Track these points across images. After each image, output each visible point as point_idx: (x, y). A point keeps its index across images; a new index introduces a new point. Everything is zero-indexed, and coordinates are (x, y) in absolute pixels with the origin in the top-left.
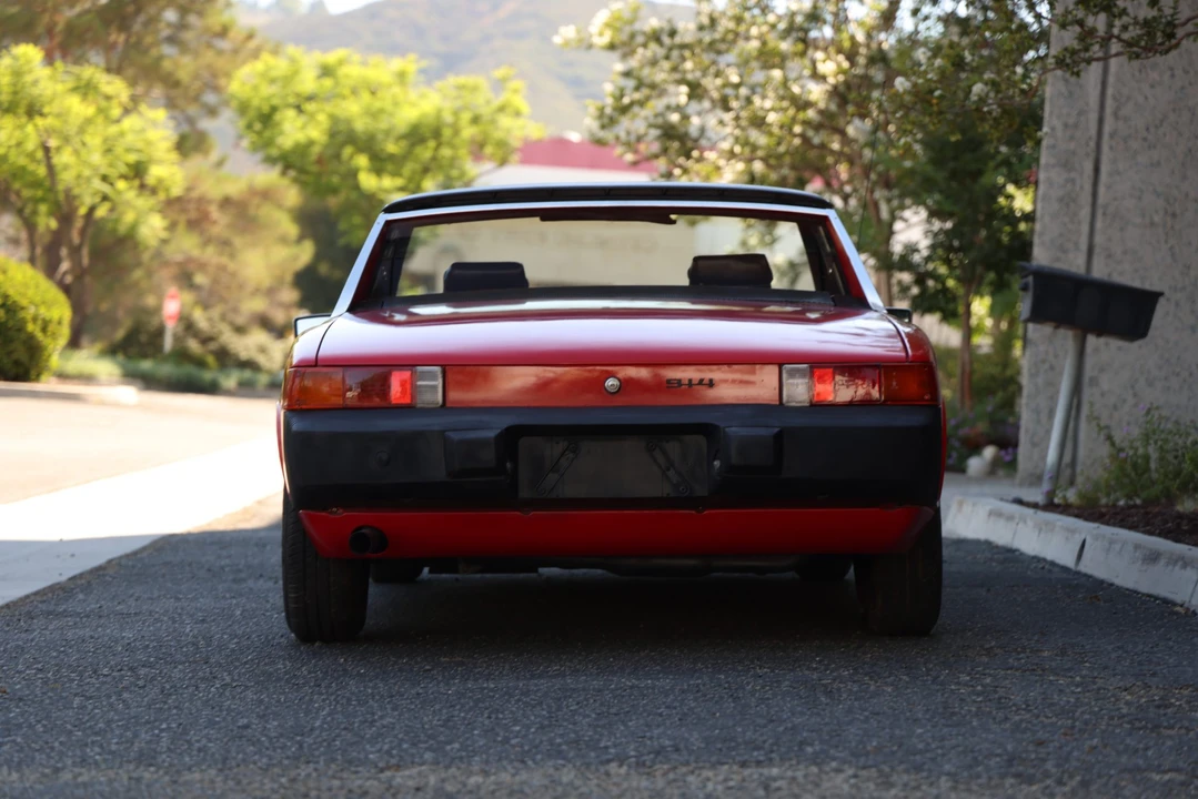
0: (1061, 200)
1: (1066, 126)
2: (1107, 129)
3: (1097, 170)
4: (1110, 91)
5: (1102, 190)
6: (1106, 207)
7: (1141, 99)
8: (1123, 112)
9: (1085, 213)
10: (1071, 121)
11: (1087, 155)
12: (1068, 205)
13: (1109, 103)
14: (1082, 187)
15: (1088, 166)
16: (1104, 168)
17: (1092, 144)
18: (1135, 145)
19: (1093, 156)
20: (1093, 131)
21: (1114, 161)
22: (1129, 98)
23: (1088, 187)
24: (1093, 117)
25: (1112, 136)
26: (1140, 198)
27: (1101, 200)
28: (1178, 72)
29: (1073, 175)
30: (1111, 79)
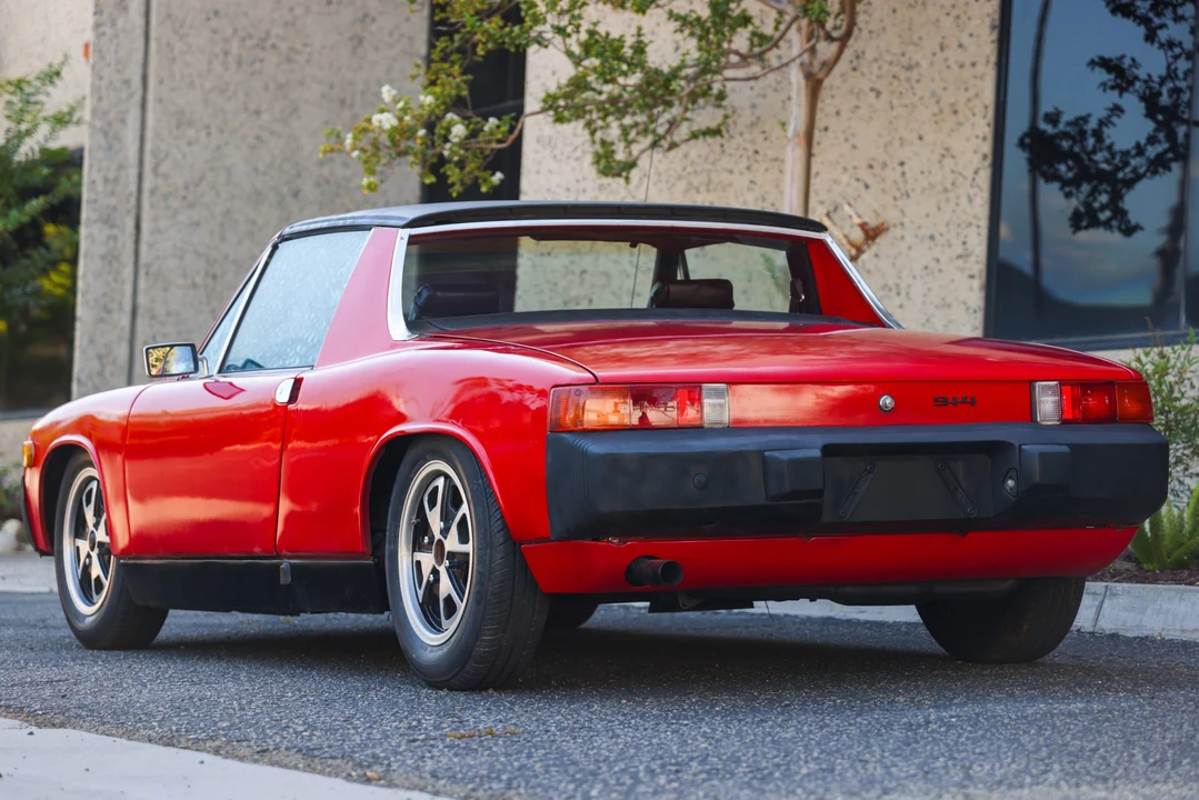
0: (103, 257)
1: (106, 180)
2: (147, 185)
3: (138, 227)
4: (148, 147)
5: (144, 248)
6: (148, 266)
7: (179, 157)
8: (162, 169)
9: (128, 271)
10: (111, 175)
11: (128, 212)
12: (110, 263)
13: (148, 159)
14: (124, 246)
15: (130, 223)
16: (145, 226)
17: (133, 201)
18: (175, 203)
19: (134, 212)
20: (133, 187)
21: (155, 219)
22: (167, 155)
23: (130, 245)
24: (133, 172)
25: (153, 192)
26: (181, 258)
27: (144, 259)
28: (214, 131)
29: (115, 231)
30: (149, 134)
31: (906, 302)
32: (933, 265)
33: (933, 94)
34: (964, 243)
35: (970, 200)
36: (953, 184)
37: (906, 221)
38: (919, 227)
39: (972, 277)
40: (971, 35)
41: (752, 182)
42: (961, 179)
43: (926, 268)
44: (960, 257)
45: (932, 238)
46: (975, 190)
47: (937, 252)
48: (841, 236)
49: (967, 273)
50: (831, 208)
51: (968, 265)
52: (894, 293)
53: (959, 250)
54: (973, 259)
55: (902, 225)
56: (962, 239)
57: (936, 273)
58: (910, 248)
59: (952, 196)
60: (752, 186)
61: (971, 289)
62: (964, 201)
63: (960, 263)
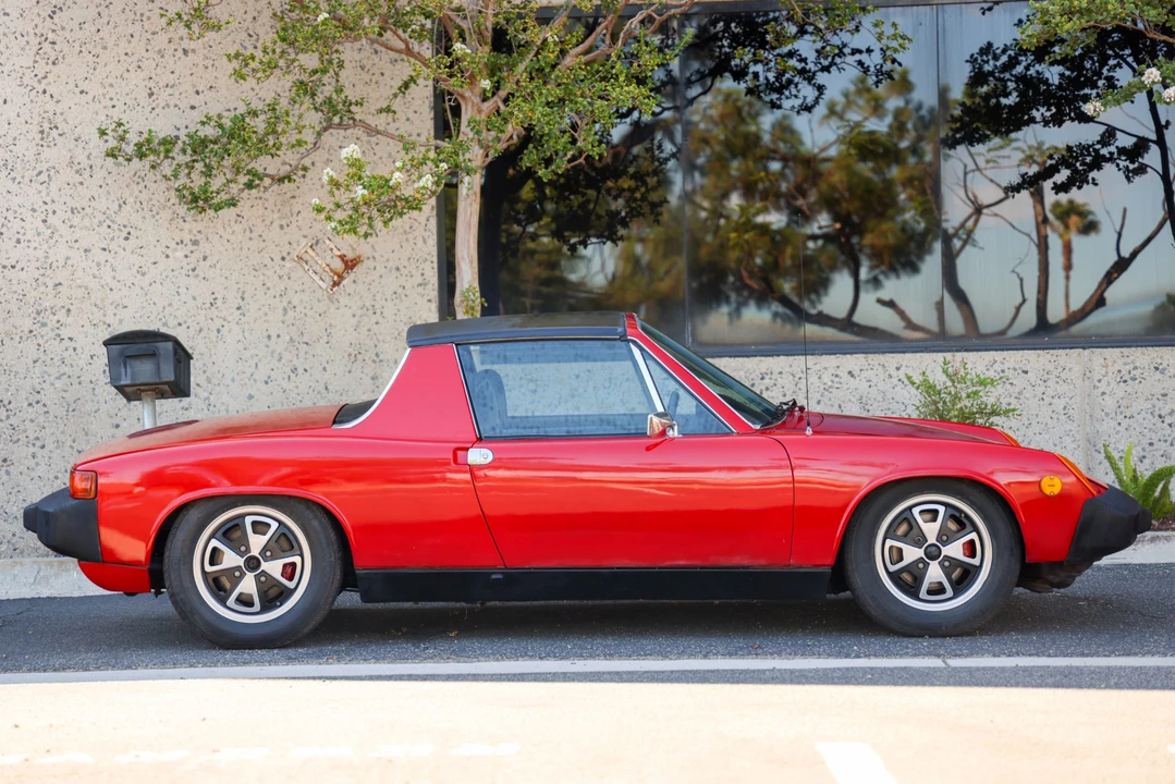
31: (381, 320)
32: (400, 290)
33: (390, 155)
34: (422, 275)
35: (425, 242)
36: (411, 227)
37: (376, 255)
38: (388, 261)
39: (429, 301)
40: (416, 112)
41: (239, 216)
42: (417, 224)
43: (395, 293)
44: (420, 285)
45: (398, 269)
46: (428, 233)
47: (402, 281)
48: (324, 265)
49: (426, 298)
50: (314, 242)
51: (426, 292)
52: (371, 312)
53: (420, 280)
54: (430, 286)
55: (374, 258)
56: (421, 271)
57: (403, 297)
58: (381, 276)
59: (410, 236)
60: (240, 219)
61: (430, 310)
62: (420, 241)
63: (421, 289)
